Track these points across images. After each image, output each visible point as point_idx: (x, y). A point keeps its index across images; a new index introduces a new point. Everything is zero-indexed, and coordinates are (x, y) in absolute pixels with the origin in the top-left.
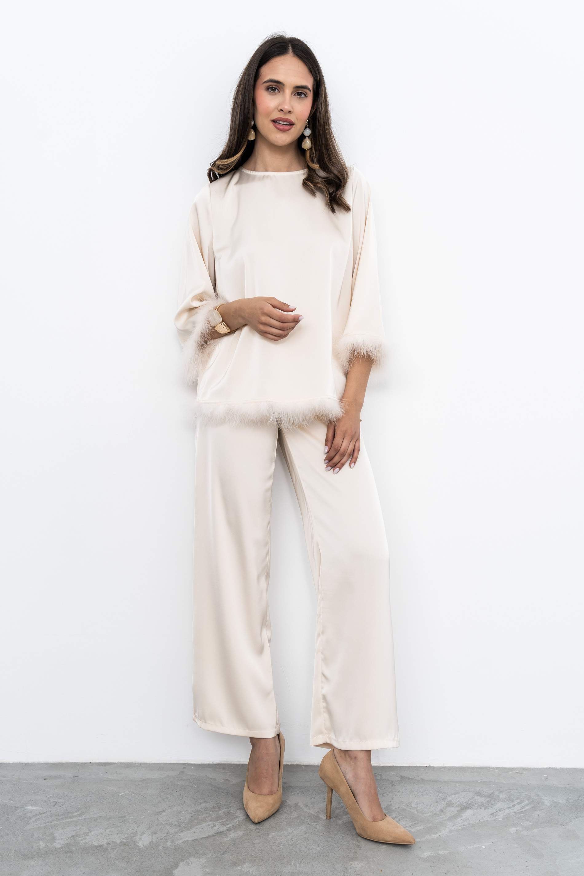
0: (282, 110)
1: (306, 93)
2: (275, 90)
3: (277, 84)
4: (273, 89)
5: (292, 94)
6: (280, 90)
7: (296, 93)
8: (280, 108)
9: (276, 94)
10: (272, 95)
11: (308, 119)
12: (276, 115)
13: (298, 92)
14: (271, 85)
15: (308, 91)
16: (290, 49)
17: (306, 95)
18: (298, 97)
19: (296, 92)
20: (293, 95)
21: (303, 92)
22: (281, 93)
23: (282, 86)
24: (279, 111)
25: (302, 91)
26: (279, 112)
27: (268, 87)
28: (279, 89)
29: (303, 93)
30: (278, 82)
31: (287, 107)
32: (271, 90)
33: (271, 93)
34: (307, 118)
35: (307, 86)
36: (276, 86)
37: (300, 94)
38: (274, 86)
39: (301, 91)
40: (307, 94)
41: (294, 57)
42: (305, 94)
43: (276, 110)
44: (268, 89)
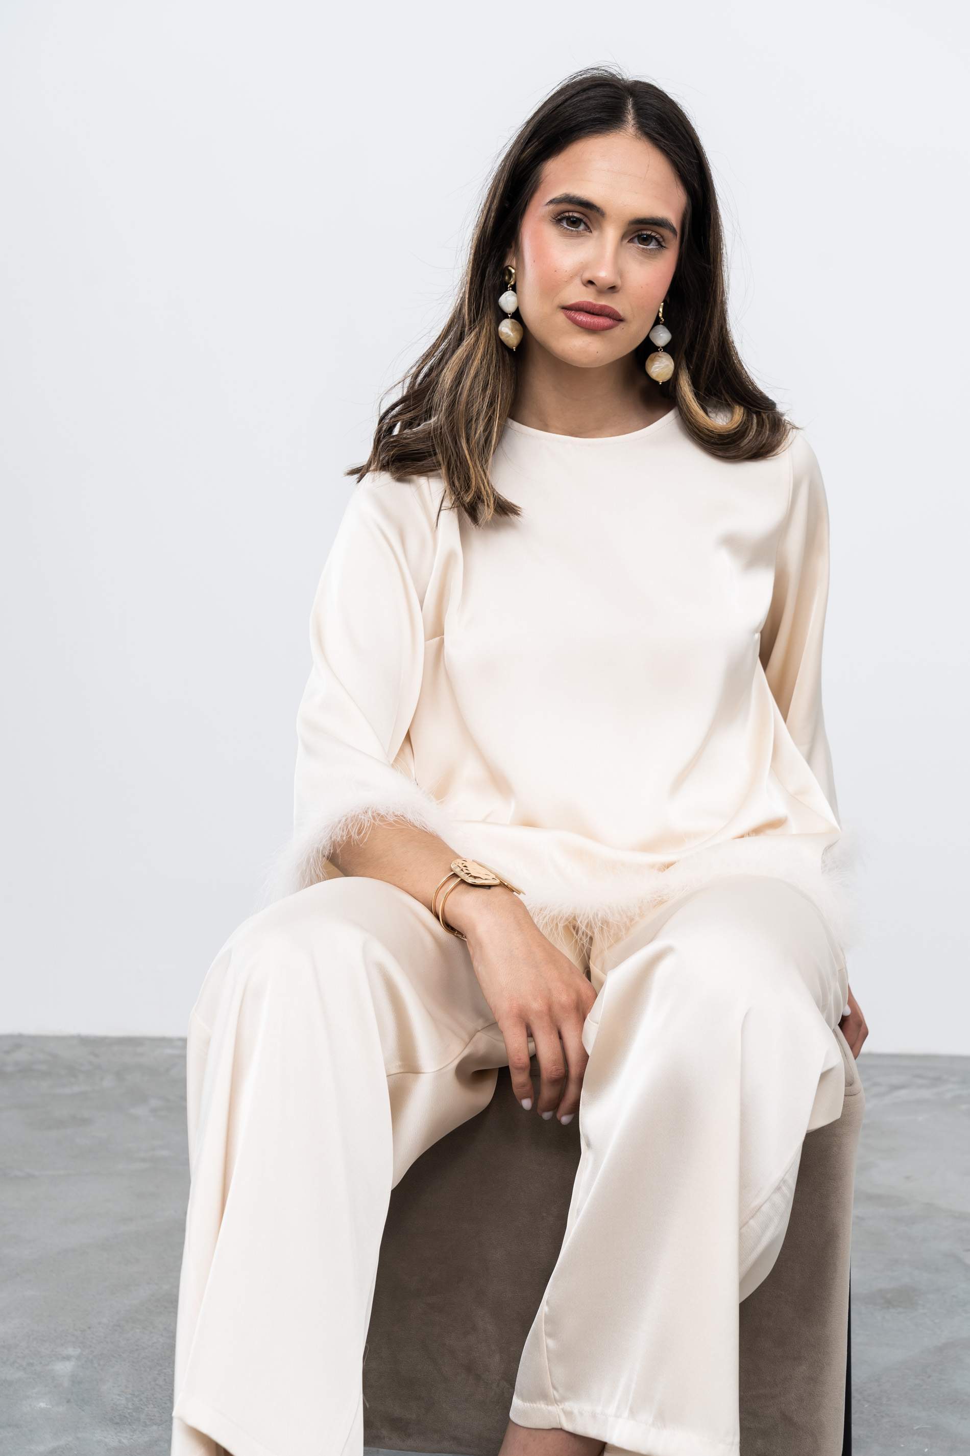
0: (591, 282)
1: (662, 237)
2: (579, 226)
3: (585, 209)
4: (574, 222)
5: (623, 237)
6: (592, 225)
7: (634, 235)
8: (587, 276)
9: (579, 235)
10: (571, 236)
11: (664, 301)
12: (577, 294)
13: (640, 233)
14: (569, 211)
15: (667, 233)
16: (630, 117)
17: (663, 244)
18: (638, 248)
19: (637, 234)
20: (627, 240)
21: (653, 234)
22: (595, 233)
23: (597, 215)
24: (585, 285)
25: (653, 231)
26: (585, 287)
27: (559, 214)
28: (589, 224)
29: (654, 237)
30: (587, 205)
31: (604, 274)
32: (568, 225)
33: (568, 232)
34: (662, 300)
35: (667, 220)
36: (583, 214)
37: (645, 240)
38: (576, 215)
39: (649, 233)
40: (664, 240)
41: (640, 139)
42: (661, 240)
43: (577, 282)
44: (559, 219)
